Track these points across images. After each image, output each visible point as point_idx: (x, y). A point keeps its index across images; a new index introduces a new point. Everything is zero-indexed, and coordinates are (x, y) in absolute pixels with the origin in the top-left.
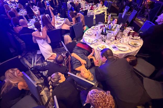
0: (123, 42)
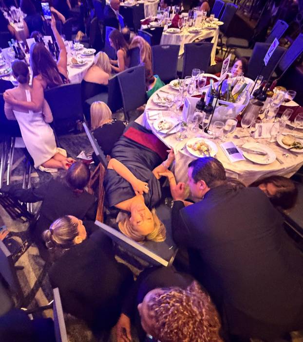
0: (260, 135)
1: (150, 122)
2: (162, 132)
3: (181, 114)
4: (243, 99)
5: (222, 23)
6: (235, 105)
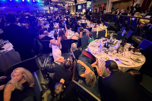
0: (125, 56)
1: (90, 50)
2: (94, 53)
3: (99, 48)
4: (117, 45)
5: (107, 27)
6: (115, 46)
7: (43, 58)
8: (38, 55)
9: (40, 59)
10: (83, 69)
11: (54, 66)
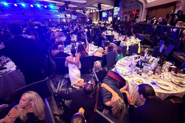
0: (164, 78)
1: (118, 70)
2: (123, 74)
3: (130, 68)
4: (154, 64)
5: (141, 40)
6: (151, 65)
7: (56, 80)
8: (51, 77)
9: (53, 81)
10: (108, 95)
11: (71, 91)
